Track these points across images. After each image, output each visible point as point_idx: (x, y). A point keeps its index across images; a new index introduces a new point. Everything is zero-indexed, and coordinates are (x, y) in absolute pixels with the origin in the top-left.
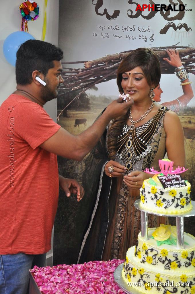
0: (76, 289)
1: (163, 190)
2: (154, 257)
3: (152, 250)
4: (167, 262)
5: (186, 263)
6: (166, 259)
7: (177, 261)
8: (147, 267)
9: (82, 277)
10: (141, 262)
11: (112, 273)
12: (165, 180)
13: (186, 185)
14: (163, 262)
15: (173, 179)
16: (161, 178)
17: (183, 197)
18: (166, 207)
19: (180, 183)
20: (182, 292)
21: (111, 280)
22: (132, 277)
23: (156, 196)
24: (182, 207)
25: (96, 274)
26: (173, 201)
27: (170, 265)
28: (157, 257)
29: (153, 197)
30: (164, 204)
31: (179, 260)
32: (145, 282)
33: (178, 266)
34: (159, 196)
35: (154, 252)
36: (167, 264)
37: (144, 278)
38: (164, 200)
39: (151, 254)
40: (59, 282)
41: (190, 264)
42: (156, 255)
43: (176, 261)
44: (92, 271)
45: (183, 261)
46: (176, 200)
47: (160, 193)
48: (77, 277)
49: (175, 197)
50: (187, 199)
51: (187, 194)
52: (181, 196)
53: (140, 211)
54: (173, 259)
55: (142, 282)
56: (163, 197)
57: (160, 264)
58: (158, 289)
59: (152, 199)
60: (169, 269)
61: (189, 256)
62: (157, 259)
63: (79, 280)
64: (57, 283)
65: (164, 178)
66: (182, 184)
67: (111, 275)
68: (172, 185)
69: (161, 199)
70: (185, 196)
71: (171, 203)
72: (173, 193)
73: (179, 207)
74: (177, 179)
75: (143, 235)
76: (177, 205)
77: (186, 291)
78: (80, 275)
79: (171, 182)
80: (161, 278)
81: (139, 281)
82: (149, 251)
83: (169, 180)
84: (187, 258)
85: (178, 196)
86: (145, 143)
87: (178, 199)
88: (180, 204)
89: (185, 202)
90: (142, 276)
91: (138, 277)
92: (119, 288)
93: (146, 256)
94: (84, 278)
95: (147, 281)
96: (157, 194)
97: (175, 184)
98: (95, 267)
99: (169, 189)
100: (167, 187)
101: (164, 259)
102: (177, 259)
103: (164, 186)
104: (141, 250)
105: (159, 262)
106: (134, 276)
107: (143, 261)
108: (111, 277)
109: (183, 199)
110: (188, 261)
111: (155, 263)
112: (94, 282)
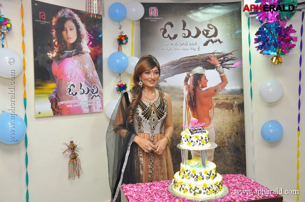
0: (144, 194)
1: (191, 136)
2: (188, 175)
3: (187, 171)
4: (195, 177)
5: (207, 177)
6: (195, 175)
7: (202, 176)
8: (185, 181)
9: (149, 189)
10: (182, 178)
11: (167, 186)
12: (193, 130)
13: (205, 132)
14: (194, 177)
15: (198, 129)
16: (190, 129)
17: (203, 139)
18: (193, 145)
19: (202, 132)
20: (204, 193)
21: (166, 190)
22: (177, 187)
23: (187, 139)
24: (203, 145)
25: (158, 187)
26: (197, 141)
27: (198, 178)
28: (190, 174)
29: (186, 140)
30: (192, 144)
31: (203, 176)
32: (183, 189)
33: (202, 179)
34: (189, 139)
35: (188, 172)
36: (196, 178)
37: (183, 187)
38: (192, 141)
39: (186, 173)
40: (136, 191)
41: (209, 178)
42: (189, 173)
43: (200, 176)
44: (156, 186)
45: (205, 176)
46: (199, 141)
47: (189, 138)
48: (146, 189)
49: (198, 139)
50: (206, 140)
51: (206, 138)
52: (202, 138)
53: (180, 150)
54: (199, 175)
55: (182, 189)
56: (191, 139)
57: (192, 178)
58: (191, 192)
59: (186, 141)
60: (197, 181)
61: (209, 173)
62: (190, 175)
63: (147, 190)
64: (135, 191)
65: (192, 129)
66: (203, 132)
67: (166, 187)
68: (197, 133)
69: (190, 141)
70: (204, 138)
71: (196, 143)
72: (197, 137)
73: (201, 145)
74: (200, 129)
75: (183, 163)
76: (200, 144)
77: (207, 192)
78: (148, 187)
79: (197, 131)
80: (192, 185)
81: (180, 189)
82: (186, 172)
83: (195, 130)
84: (208, 174)
85: (200, 139)
86: (163, 111)
87: (200, 140)
88: (201, 143)
89: (205, 142)
90: (182, 186)
91: (180, 186)
92: (170, 193)
93: (184, 174)
94: (151, 189)
95: (184, 188)
96: (188, 138)
97: (199, 132)
98: (158, 184)
99: (195, 135)
100: (194, 134)
101: (194, 175)
102: (201, 174)
103: (192, 133)
104: (181, 171)
105: (191, 177)
106: (178, 186)
107: (183, 178)
108: (166, 188)
109: (204, 140)
110: (208, 176)
111: (189, 178)
112: (156, 191)
